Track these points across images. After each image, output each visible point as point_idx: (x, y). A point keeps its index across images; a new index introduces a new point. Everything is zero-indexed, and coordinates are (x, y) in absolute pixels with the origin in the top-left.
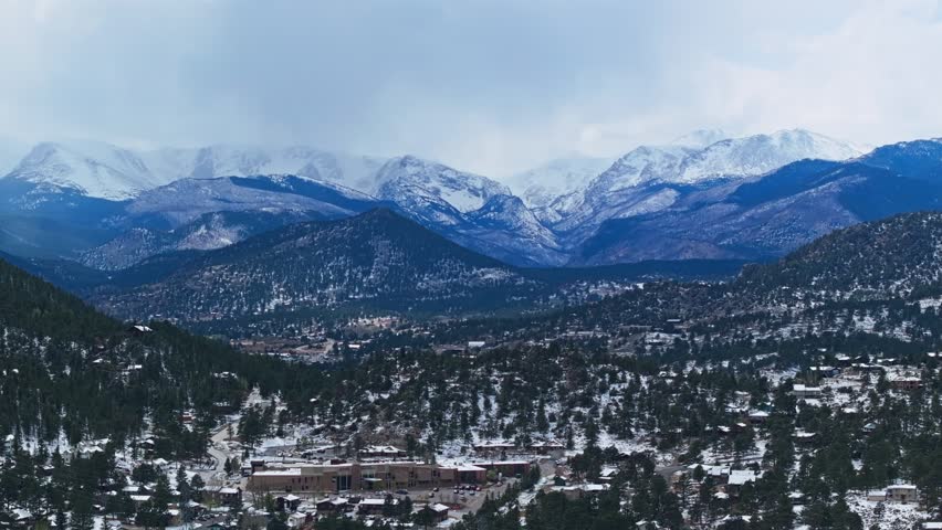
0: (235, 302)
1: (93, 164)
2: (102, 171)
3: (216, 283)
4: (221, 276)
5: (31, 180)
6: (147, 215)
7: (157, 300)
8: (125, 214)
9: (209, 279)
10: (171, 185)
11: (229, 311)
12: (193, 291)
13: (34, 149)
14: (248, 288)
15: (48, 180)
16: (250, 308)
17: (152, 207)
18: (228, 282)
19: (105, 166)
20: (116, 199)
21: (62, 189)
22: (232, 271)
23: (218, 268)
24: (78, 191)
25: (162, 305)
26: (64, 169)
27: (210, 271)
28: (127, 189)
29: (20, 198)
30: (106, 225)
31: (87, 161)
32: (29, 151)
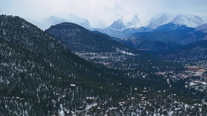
0: (200, 55)
1: (189, 19)
2: (191, 21)
3: (197, 51)
4: (198, 49)
5: (175, 23)
6: (199, 31)
7: (183, 55)
8: (194, 31)
9: (195, 50)
10: (205, 24)
11: (198, 57)
12: (191, 53)
13: (177, 16)
14: (204, 52)
15: (179, 23)
16: (204, 57)
17: (200, 30)
18: (199, 50)
19: (192, 20)
20: (194, 27)
21: (182, 25)
22: (201, 48)
23: (198, 47)
24: (185, 26)
25: (184, 56)
26: (182, 21)
27: (196, 48)
28: (196, 25)
29: (172, 27)
30: (189, 33)
31: (188, 19)
32: (175, 17)
